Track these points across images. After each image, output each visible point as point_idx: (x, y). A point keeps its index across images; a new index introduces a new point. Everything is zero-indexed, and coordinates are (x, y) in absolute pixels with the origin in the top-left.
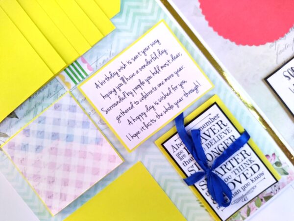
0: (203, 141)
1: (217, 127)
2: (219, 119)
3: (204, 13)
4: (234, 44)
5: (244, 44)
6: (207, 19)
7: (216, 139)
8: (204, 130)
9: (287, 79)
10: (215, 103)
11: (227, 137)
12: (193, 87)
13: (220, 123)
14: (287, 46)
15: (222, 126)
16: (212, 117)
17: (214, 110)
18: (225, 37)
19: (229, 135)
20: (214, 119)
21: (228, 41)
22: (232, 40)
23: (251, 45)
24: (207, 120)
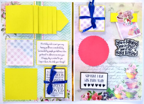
0: (55, 75)
1: (61, 75)
2: (63, 73)
3: (79, 47)
4: (80, 59)
5: (83, 61)
6: (79, 48)
7: (59, 77)
8: (58, 73)
9: (86, 76)
10: (65, 69)
11: (61, 79)
12: (63, 61)
13: (62, 74)
14: (92, 69)
15: (62, 75)
16: (62, 71)
17: (63, 70)
18: (80, 56)
19: (62, 79)
20: (62, 72)
21: (80, 57)
22: (81, 58)
23: (84, 62)
24: (60, 71)
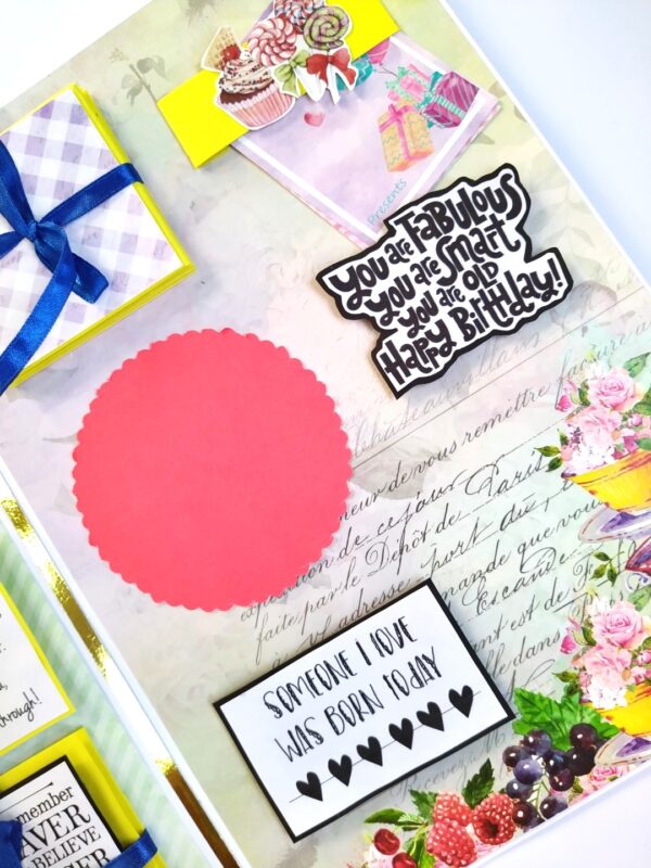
0: (27, 850)
1: (65, 822)
2: (71, 801)
3: (80, 507)
4: (147, 597)
5: (174, 603)
6: (86, 523)
7: (61, 852)
8: (34, 823)
9: (272, 713)
10: (64, 759)
11: (87, 850)
13: (72, 811)
14: (287, 622)
15: (78, 820)
16: (55, 791)
17: (61, 777)
18: (127, 578)
19: (92, 847)
20: (60, 798)
21: (133, 587)
22: (144, 588)
23: (191, 606)
24: (44, 796)
